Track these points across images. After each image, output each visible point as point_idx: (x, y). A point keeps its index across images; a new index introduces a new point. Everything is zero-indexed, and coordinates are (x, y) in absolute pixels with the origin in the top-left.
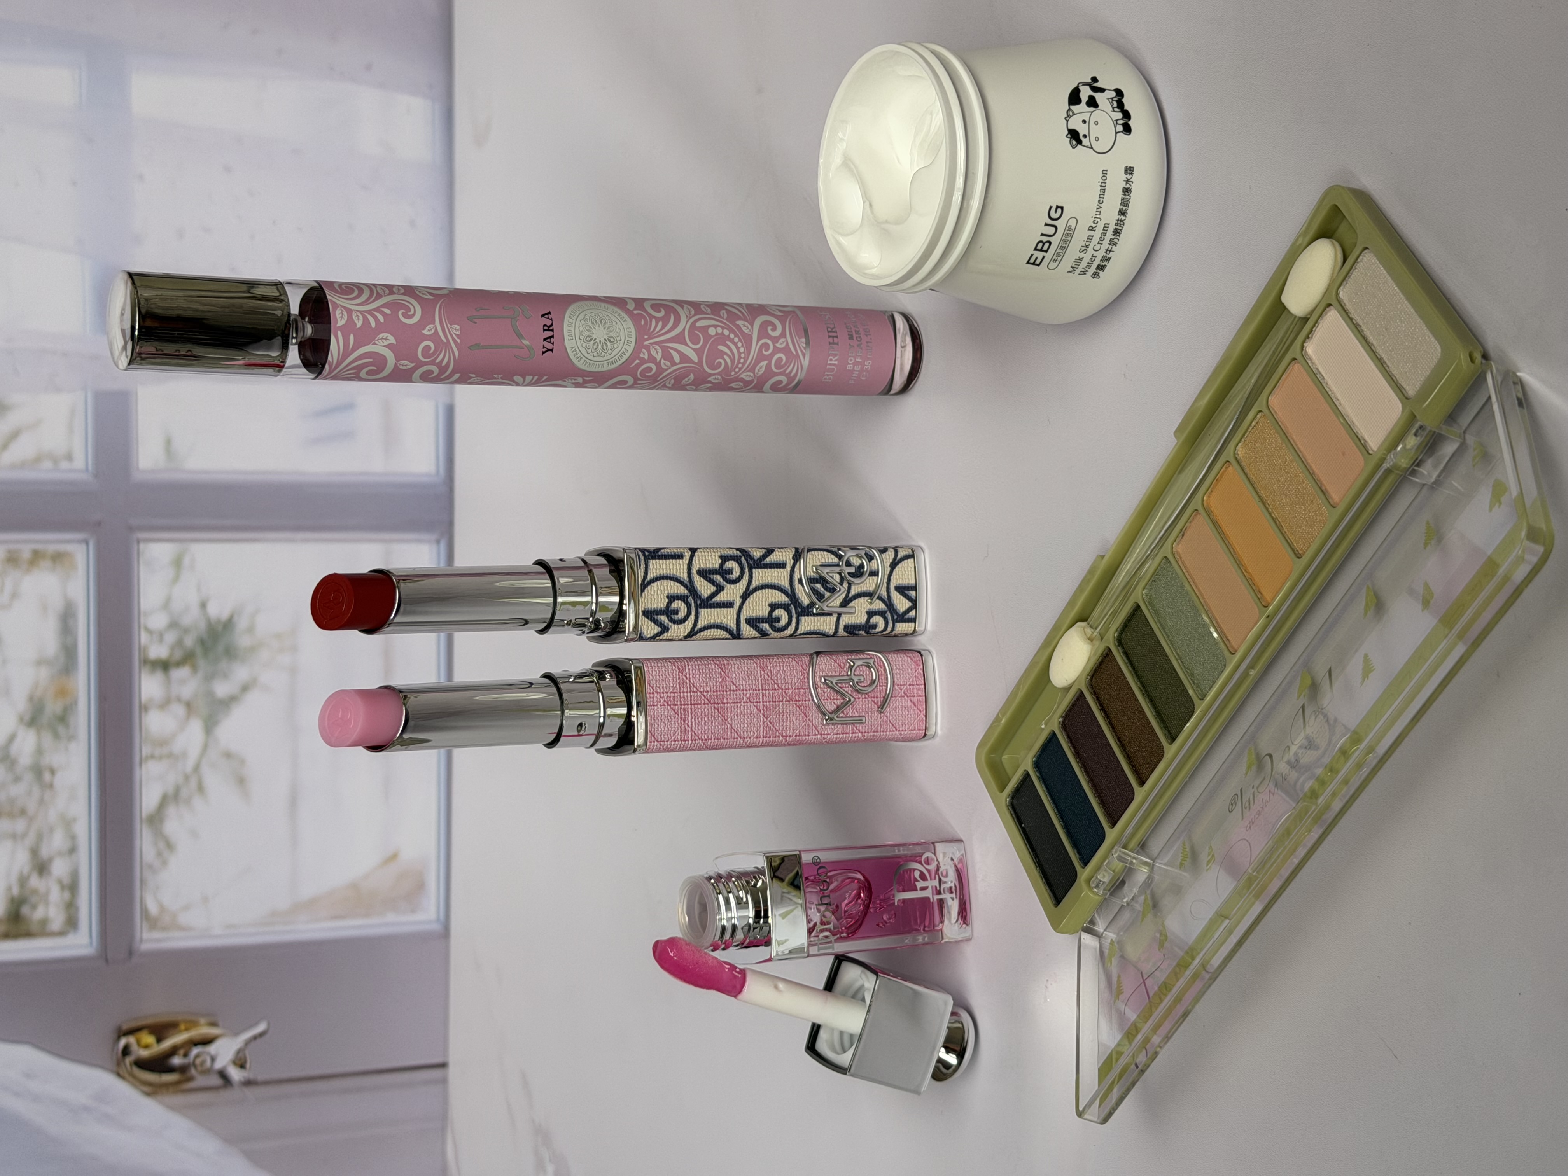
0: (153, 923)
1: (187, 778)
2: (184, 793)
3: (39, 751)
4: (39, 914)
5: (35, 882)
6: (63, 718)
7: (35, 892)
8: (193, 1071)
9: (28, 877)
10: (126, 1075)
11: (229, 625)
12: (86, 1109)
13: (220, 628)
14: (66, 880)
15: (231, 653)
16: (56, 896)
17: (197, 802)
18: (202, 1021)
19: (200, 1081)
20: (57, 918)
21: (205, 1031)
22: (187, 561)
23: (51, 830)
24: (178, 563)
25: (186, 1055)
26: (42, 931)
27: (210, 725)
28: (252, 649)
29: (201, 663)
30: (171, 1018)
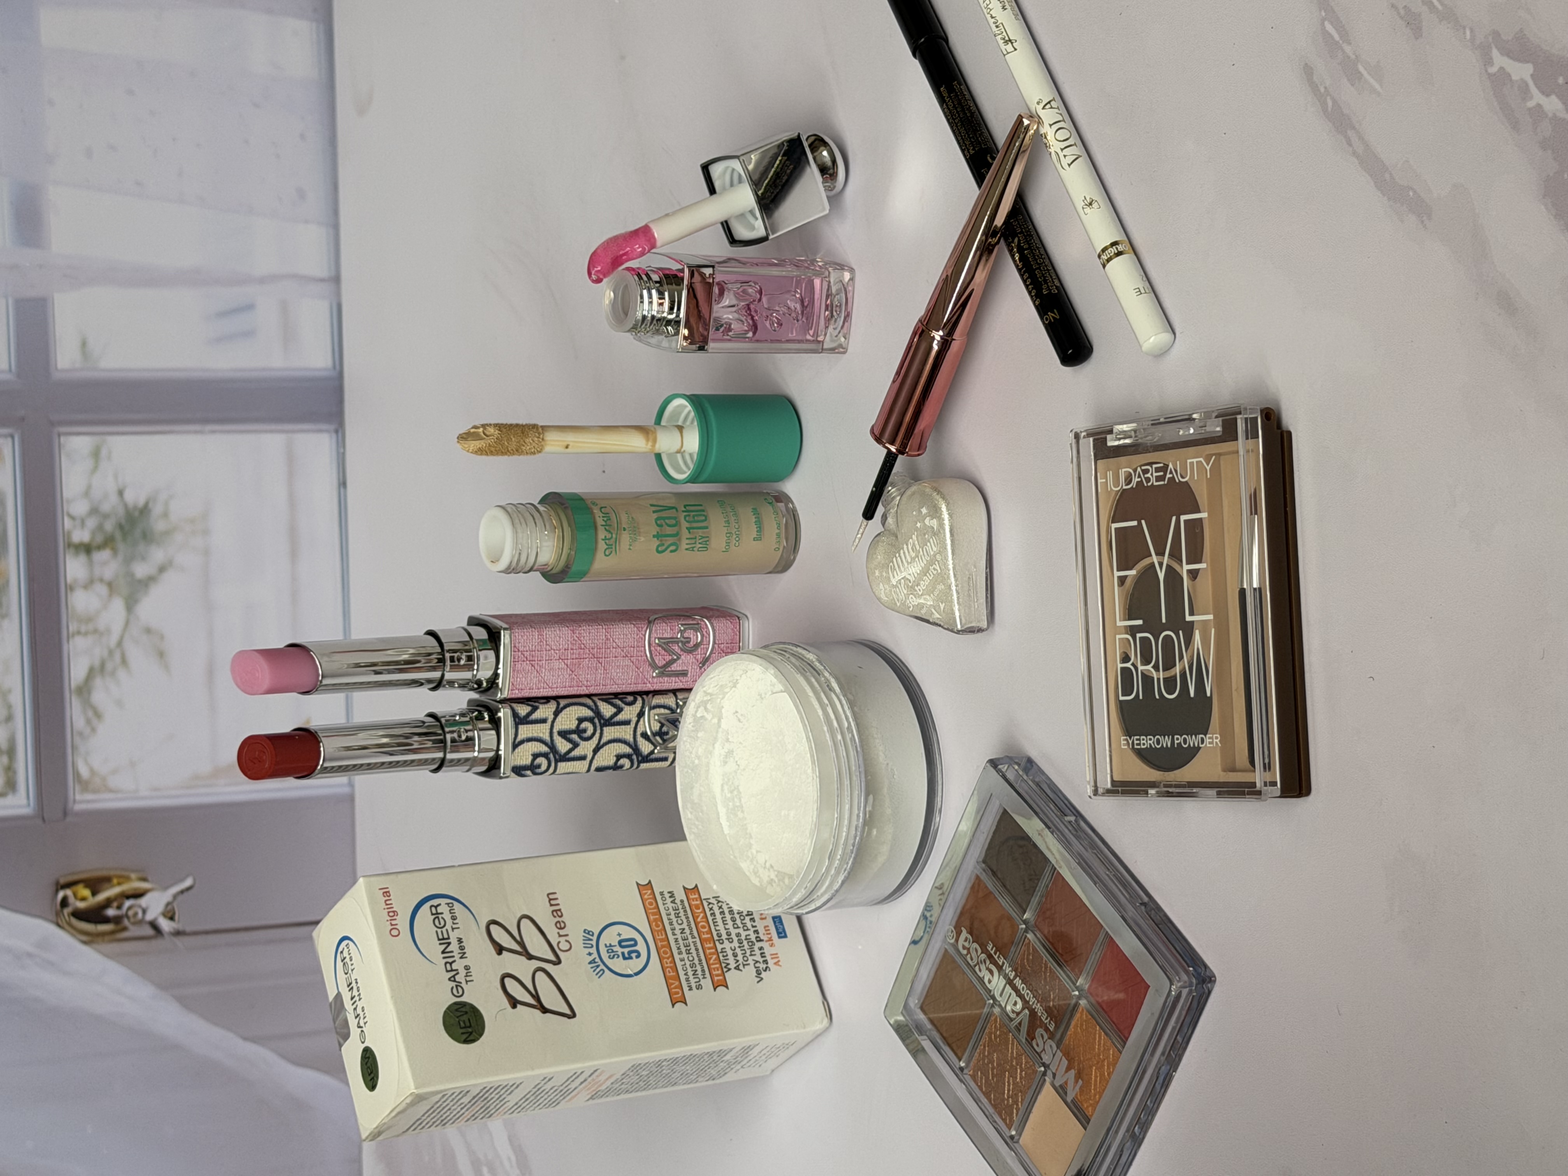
0: (85, 786)
1: (111, 653)
2: (109, 666)
8: (126, 922)
10: (65, 925)
11: (145, 510)
12: (30, 955)
13: (137, 514)
14: (4, 746)
15: (148, 537)
17: (122, 674)
18: (133, 876)
19: (134, 931)
21: (136, 885)
22: (104, 452)
24: (96, 454)
25: (119, 907)
27: (130, 605)
28: (167, 533)
29: (121, 546)
30: (104, 873)
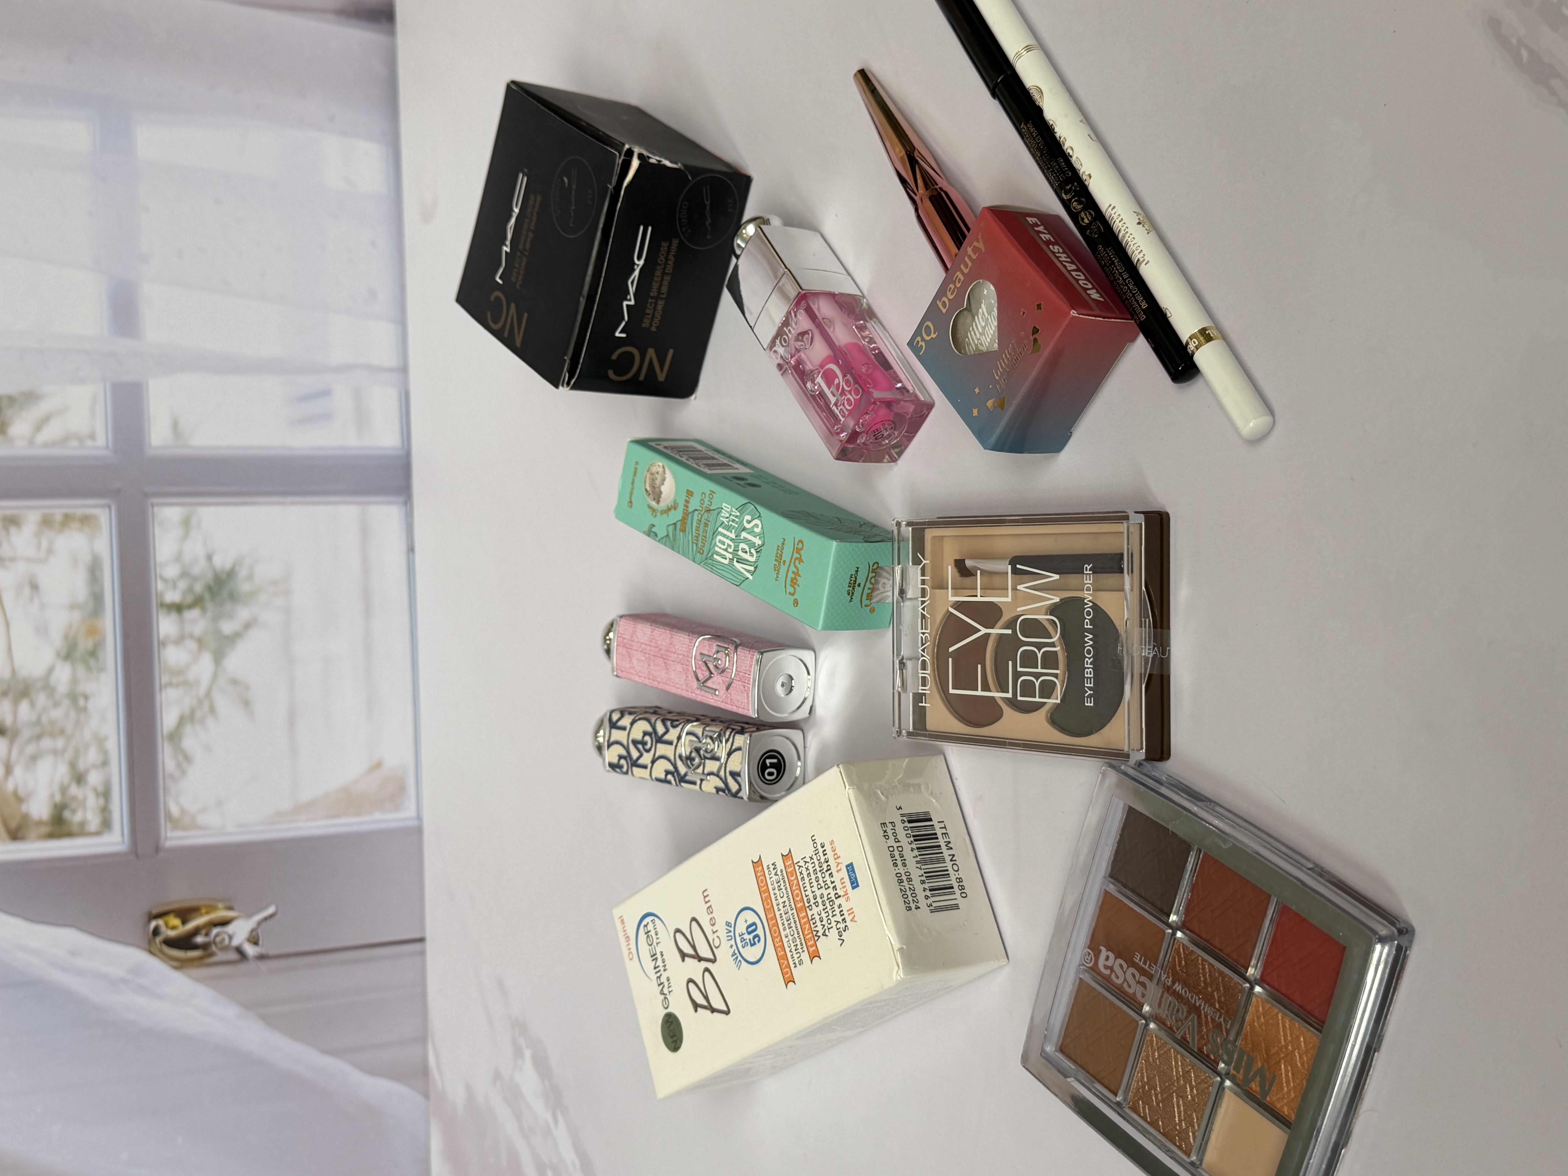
0: (176, 824)
1: (200, 702)
2: (198, 714)
3: (74, 681)
4: (78, 817)
5: (74, 790)
6: (93, 653)
7: (74, 798)
8: (214, 948)
9: (69, 786)
10: (157, 953)
11: (231, 574)
12: (124, 981)
13: (224, 576)
14: (100, 789)
15: (234, 597)
16: (92, 801)
17: (210, 721)
18: (220, 905)
19: (220, 956)
20: (93, 821)
21: (222, 914)
22: (194, 521)
23: (87, 746)
24: (186, 523)
25: (207, 934)
26: (81, 831)
27: (218, 658)
28: (252, 594)
29: (209, 605)
30: (194, 904)
